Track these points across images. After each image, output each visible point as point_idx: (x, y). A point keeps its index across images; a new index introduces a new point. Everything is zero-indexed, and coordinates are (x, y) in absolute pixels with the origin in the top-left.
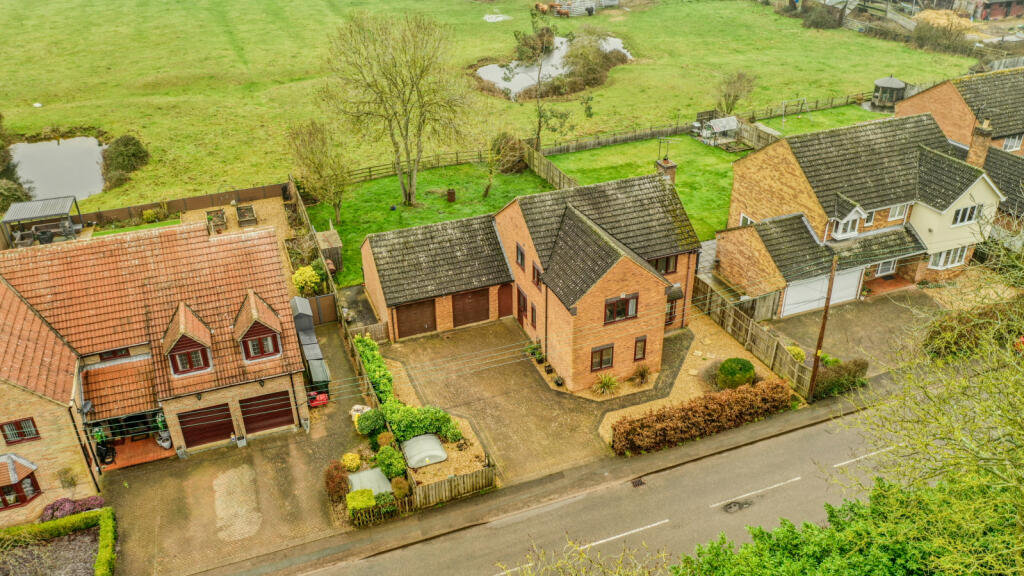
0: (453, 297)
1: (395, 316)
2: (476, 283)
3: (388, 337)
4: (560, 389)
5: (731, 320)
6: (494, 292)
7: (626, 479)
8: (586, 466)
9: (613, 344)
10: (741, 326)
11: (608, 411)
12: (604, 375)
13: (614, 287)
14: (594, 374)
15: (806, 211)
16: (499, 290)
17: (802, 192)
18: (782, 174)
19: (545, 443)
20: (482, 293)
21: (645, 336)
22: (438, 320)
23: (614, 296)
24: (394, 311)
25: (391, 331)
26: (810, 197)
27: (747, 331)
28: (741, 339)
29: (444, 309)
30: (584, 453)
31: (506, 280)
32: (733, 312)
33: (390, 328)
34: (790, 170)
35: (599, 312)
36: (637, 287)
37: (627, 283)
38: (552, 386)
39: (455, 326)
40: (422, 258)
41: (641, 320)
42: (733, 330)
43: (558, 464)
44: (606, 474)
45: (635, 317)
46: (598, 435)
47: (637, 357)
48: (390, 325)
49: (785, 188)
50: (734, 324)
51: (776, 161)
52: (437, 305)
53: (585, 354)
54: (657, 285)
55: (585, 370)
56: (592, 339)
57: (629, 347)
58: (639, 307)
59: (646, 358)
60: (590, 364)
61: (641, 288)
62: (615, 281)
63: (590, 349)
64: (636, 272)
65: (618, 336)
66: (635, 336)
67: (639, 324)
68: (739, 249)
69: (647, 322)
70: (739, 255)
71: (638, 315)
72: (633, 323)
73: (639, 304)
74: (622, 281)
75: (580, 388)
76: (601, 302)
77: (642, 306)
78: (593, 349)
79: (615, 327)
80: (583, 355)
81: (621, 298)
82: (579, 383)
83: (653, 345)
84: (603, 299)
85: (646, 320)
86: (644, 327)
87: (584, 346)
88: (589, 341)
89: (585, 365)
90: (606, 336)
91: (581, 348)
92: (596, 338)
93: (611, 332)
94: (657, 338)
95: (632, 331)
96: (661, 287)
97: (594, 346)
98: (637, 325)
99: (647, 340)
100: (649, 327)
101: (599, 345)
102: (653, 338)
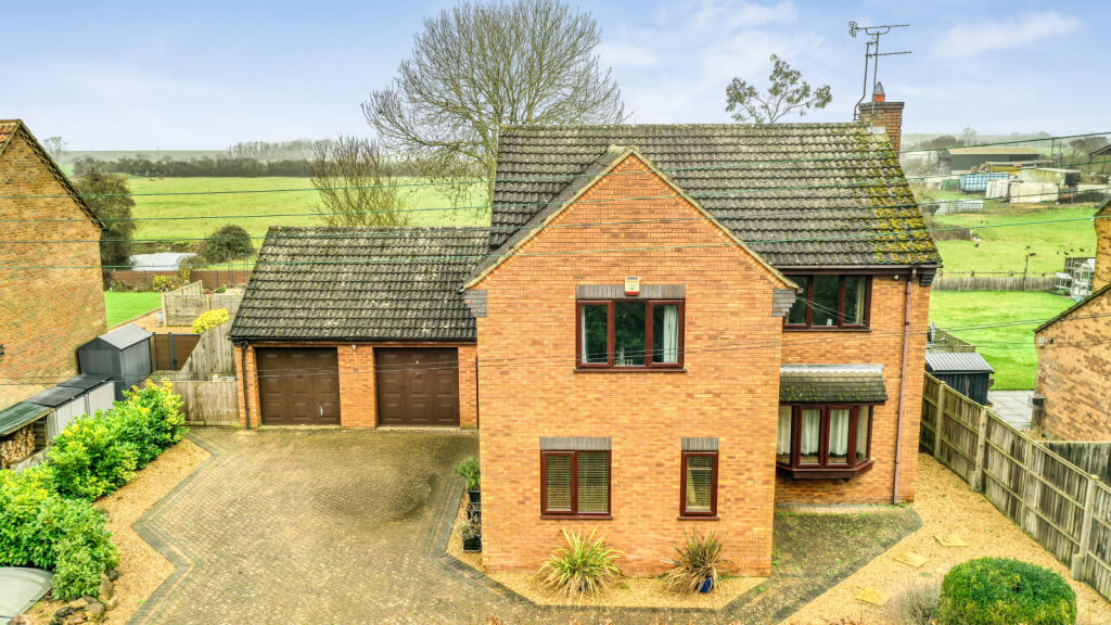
0: (376, 350)
1: (253, 367)
2: (426, 331)
3: (238, 415)
4: (468, 559)
5: (1036, 492)
9: (608, 441)
10: (1063, 502)
13: (602, 250)
14: (552, 527)
20: (444, 352)
22: (344, 400)
23: (604, 279)
24: (250, 357)
25: (241, 401)
27: (1079, 514)
28: (1063, 548)
29: (356, 373)
32: (1040, 465)
33: (239, 394)
37: (642, 245)
38: (453, 548)
39: (380, 421)
40: (346, 274)
41: (697, 382)
42: (1041, 521)
45: (677, 368)
47: (691, 509)
48: (240, 386)
50: (1045, 504)
52: (342, 363)
53: (518, 450)
54: (746, 277)
55: (524, 511)
56: (539, 410)
57: (659, 465)
58: (689, 336)
59: (719, 515)
60: (537, 490)
61: (690, 273)
62: (604, 231)
63: (537, 440)
64: (673, 214)
65: (624, 420)
66: (679, 433)
67: (690, 395)
68: (1090, 355)
69: (718, 395)
70: (1088, 371)
71: (687, 365)
72: (669, 388)
73: (687, 327)
74: (629, 236)
75: (511, 563)
76: (565, 292)
77: (698, 338)
78: (542, 440)
79: (614, 387)
80: (512, 452)
81: (627, 294)
82: (508, 543)
83: (743, 478)
84: (569, 283)
85: (715, 386)
86: (707, 408)
87: (514, 425)
88: (530, 413)
89: (521, 490)
90: (585, 411)
91: (506, 430)
92: (552, 409)
93: (598, 399)
94: (751, 457)
95: (669, 411)
96: (760, 286)
97: (549, 433)
98: (683, 397)
99: (722, 457)
100: (724, 413)
101: (563, 433)
102: (740, 455)
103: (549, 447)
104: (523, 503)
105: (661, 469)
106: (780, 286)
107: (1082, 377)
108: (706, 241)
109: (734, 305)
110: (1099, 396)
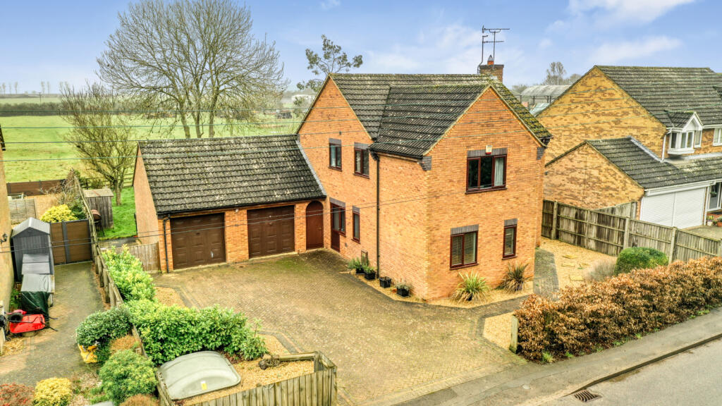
0: (249, 212)
1: (168, 231)
2: (277, 196)
3: (159, 266)
4: (407, 300)
6: (300, 210)
7: (562, 393)
8: (487, 378)
9: (477, 226)
10: (611, 231)
11: (486, 316)
12: (470, 275)
13: (478, 133)
14: (454, 274)
15: (635, 132)
16: (308, 209)
17: (626, 113)
18: (597, 105)
19: (407, 354)
20: (285, 209)
21: (515, 220)
22: (229, 245)
23: (478, 147)
24: (168, 223)
25: (162, 256)
26: (637, 114)
27: (621, 234)
28: (612, 250)
29: (237, 229)
30: (475, 362)
31: (315, 195)
32: (595, 219)
33: (162, 250)
34: (608, 96)
35: (460, 172)
36: (506, 140)
37: (492, 130)
38: (395, 297)
39: (250, 256)
40: (209, 168)
41: (510, 194)
42: (598, 242)
43: (441, 378)
44: (526, 387)
45: (503, 188)
46: (486, 340)
47: (507, 254)
48: (161, 246)
49: (603, 118)
50: (599, 235)
51: (587, 95)
52: (228, 222)
53: (442, 237)
54: (528, 143)
55: (443, 268)
56: (451, 214)
57: (496, 235)
58: (508, 172)
59: (516, 255)
60: (449, 256)
61: (510, 142)
62: (479, 124)
63: (449, 230)
64: (504, 115)
65: (483, 215)
66: (504, 218)
67: (508, 200)
68: (570, 177)
69: (517, 198)
70: (570, 184)
71: (507, 186)
72: (501, 197)
73: (507, 168)
74: (488, 126)
75: (437, 296)
76: (462, 155)
77: (511, 172)
78: (452, 230)
79: (480, 199)
80: (439, 238)
81: (486, 154)
82: (436, 285)
83: (525, 236)
84: (464, 150)
85: (517, 194)
86: (514, 205)
87: (441, 224)
88: (447, 217)
89: (442, 257)
90: (469, 212)
91: (437, 227)
92: (456, 214)
93: (474, 206)
94: (529, 226)
95: (500, 208)
96: (533, 146)
97: (454, 226)
98: (505, 200)
99: (518, 227)
100: (520, 206)
101: (460, 225)
102: (524, 225)
103: (454, 233)
104: (442, 263)
105: (497, 237)
106: (540, 146)
107: (566, 187)
108: (515, 127)
109: (524, 156)
110: (576, 194)
